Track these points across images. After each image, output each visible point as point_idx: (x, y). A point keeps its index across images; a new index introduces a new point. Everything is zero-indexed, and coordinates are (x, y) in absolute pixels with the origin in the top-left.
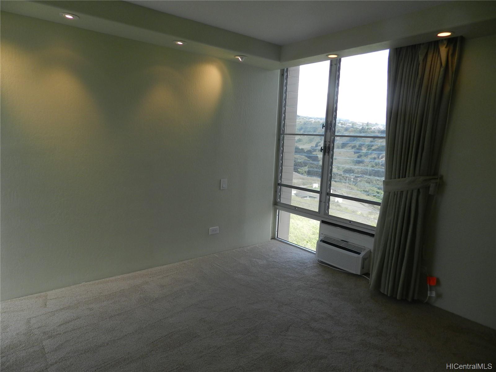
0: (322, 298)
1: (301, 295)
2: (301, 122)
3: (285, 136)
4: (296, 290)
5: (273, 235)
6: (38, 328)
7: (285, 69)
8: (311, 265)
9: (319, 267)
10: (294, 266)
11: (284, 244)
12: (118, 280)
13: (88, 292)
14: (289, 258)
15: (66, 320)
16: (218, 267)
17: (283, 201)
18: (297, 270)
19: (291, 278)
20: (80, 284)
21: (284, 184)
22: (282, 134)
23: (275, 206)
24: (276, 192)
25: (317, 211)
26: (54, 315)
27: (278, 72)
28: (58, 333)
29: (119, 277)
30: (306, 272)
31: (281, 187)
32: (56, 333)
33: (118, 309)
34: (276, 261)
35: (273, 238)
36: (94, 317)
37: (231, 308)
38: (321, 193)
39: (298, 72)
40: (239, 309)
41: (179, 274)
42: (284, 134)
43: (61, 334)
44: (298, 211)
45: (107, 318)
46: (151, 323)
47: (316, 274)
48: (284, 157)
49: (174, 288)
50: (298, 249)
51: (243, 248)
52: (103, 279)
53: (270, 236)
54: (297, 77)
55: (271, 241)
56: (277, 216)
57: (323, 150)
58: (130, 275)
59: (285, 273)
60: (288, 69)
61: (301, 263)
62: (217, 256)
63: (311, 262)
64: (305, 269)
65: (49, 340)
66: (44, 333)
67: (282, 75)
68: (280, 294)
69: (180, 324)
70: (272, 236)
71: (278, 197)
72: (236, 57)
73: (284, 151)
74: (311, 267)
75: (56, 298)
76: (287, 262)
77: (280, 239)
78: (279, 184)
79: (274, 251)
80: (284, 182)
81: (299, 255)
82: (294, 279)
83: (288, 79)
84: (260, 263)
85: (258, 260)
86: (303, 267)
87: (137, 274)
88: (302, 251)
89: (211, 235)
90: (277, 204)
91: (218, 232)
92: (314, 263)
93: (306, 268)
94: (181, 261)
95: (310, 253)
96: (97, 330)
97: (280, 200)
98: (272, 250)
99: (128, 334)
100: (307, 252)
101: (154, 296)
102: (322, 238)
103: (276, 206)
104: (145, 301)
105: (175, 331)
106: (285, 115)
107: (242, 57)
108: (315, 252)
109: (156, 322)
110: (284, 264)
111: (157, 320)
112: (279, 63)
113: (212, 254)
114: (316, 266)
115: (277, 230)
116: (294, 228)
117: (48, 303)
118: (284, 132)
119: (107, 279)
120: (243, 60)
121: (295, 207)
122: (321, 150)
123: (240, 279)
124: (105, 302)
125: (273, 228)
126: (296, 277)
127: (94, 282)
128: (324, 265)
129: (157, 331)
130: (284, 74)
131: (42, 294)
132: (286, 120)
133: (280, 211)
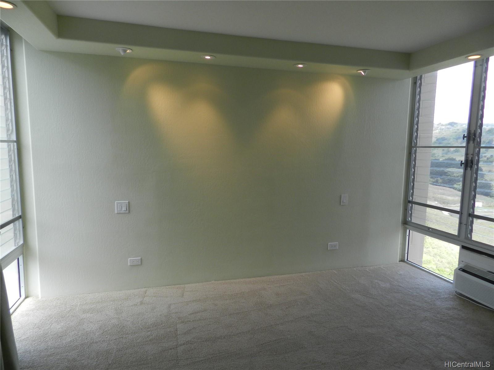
0: (454, 336)
1: (427, 327)
2: (458, 130)
3: (417, 149)
4: (421, 320)
5: (402, 256)
6: (175, 313)
7: (419, 77)
8: (446, 296)
9: (456, 299)
10: (423, 294)
11: (414, 268)
12: (240, 283)
13: (215, 290)
14: (418, 285)
15: (195, 310)
16: (335, 283)
17: (414, 220)
18: (426, 299)
19: (418, 308)
20: (210, 282)
21: (416, 201)
22: (414, 147)
23: (404, 225)
24: (405, 210)
25: (457, 234)
26: (188, 304)
27: (410, 81)
28: (188, 320)
29: (242, 280)
30: (438, 303)
31: (412, 205)
32: (187, 320)
33: (237, 308)
34: (401, 285)
35: (402, 260)
36: (217, 313)
37: (342, 327)
38: (462, 213)
39: (435, 77)
40: (351, 329)
41: (295, 285)
42: (416, 146)
43: (191, 321)
44: (432, 232)
45: (227, 315)
46: (263, 327)
47: (451, 306)
48: (416, 172)
49: (288, 298)
50: (432, 276)
51: (365, 267)
52: (229, 280)
53: (398, 258)
54: (434, 83)
55: (399, 263)
56: (407, 237)
57: (463, 163)
58: (252, 279)
59: (411, 300)
60: (422, 76)
61: (432, 292)
62: (336, 272)
63: (446, 293)
64: (437, 299)
65: (181, 324)
66: (179, 318)
67: (415, 83)
68: (400, 322)
69: (289, 332)
70: (401, 258)
71: (409, 216)
72: (358, 72)
73: (416, 165)
74: (446, 298)
75: (191, 291)
76: (414, 289)
77: (411, 263)
78: (409, 202)
79: (401, 275)
80: (416, 199)
81: (432, 283)
82: (420, 308)
83: (422, 87)
84: (382, 285)
85: (381, 282)
86: (435, 297)
87: (257, 280)
88: (436, 278)
89: (329, 250)
90: (406, 223)
91: (338, 248)
92: (450, 294)
93: (439, 298)
94: (300, 273)
95: (446, 282)
96: (218, 323)
97: (411, 219)
98: (399, 273)
99: (242, 332)
100: (443, 281)
101: (269, 302)
102: (462, 266)
103: (407, 226)
104: (260, 305)
105: (283, 338)
106: (418, 126)
107: (364, 70)
108: (452, 282)
109: (267, 327)
110: (411, 291)
111: (268, 325)
112: (408, 71)
113: (331, 270)
114: (452, 298)
115: (406, 252)
116: (447, 253)
117: (184, 294)
118: (416, 144)
119: (232, 281)
120: (366, 74)
121: (429, 228)
122: (462, 164)
123: (356, 299)
124: (227, 301)
125: (403, 249)
126: (424, 307)
127: (221, 282)
128: (462, 297)
129: (268, 335)
130: (416, 83)
131: (181, 286)
132: (419, 132)
133: (410, 231)
